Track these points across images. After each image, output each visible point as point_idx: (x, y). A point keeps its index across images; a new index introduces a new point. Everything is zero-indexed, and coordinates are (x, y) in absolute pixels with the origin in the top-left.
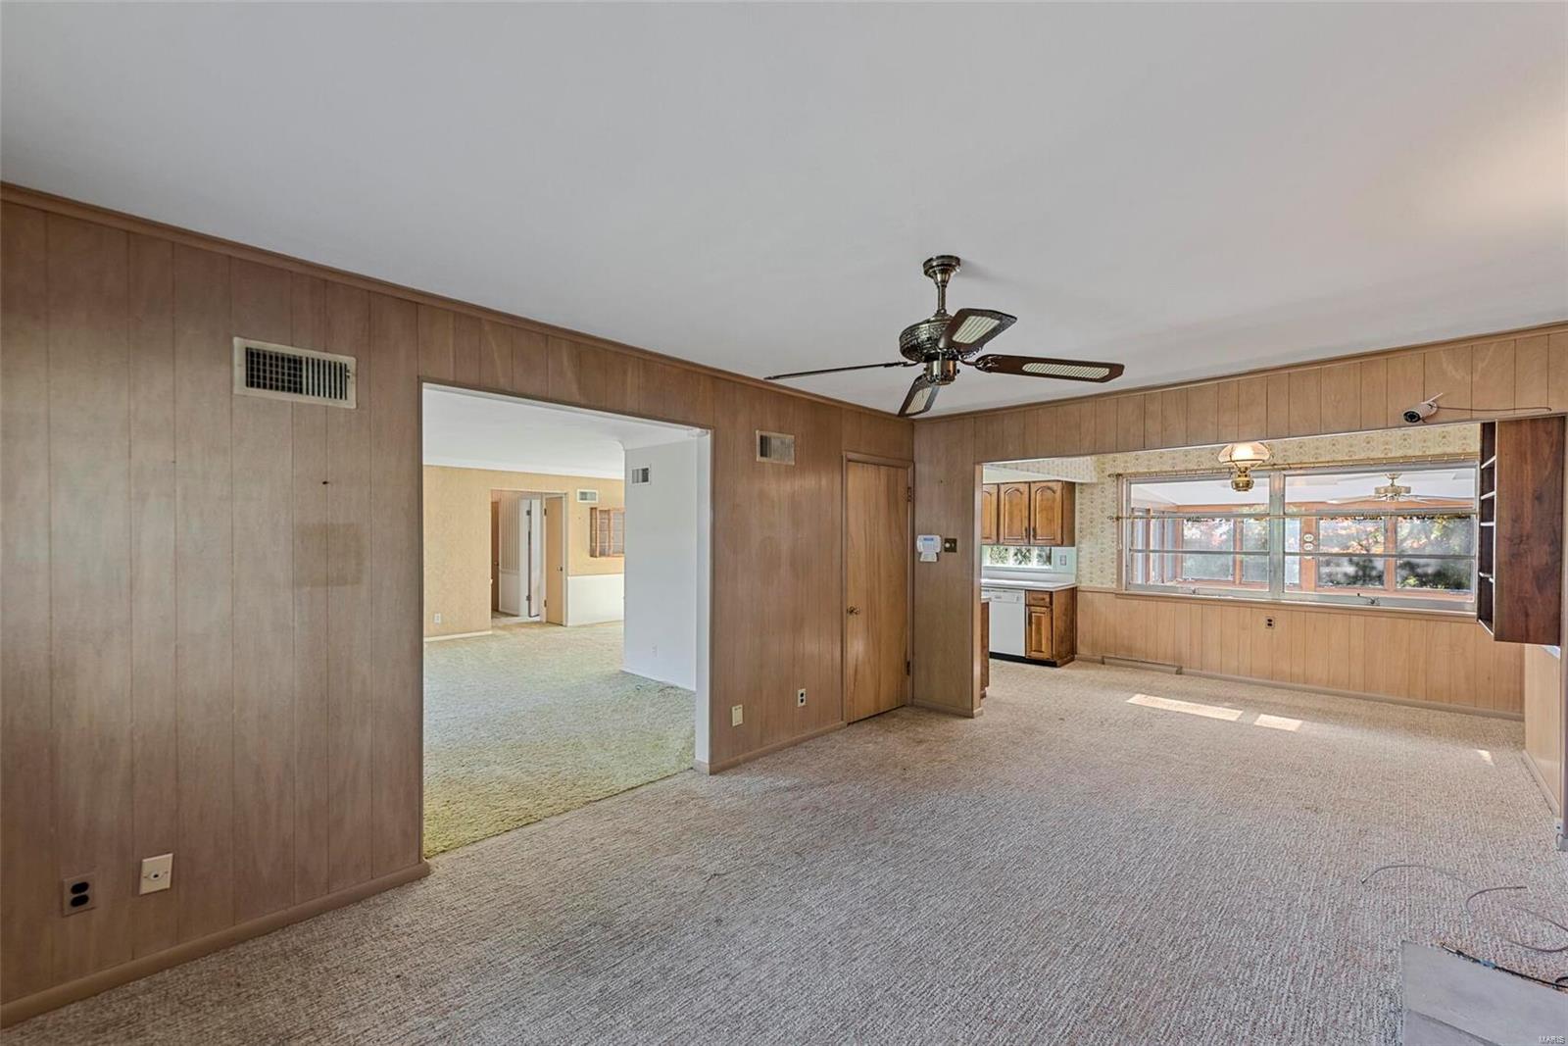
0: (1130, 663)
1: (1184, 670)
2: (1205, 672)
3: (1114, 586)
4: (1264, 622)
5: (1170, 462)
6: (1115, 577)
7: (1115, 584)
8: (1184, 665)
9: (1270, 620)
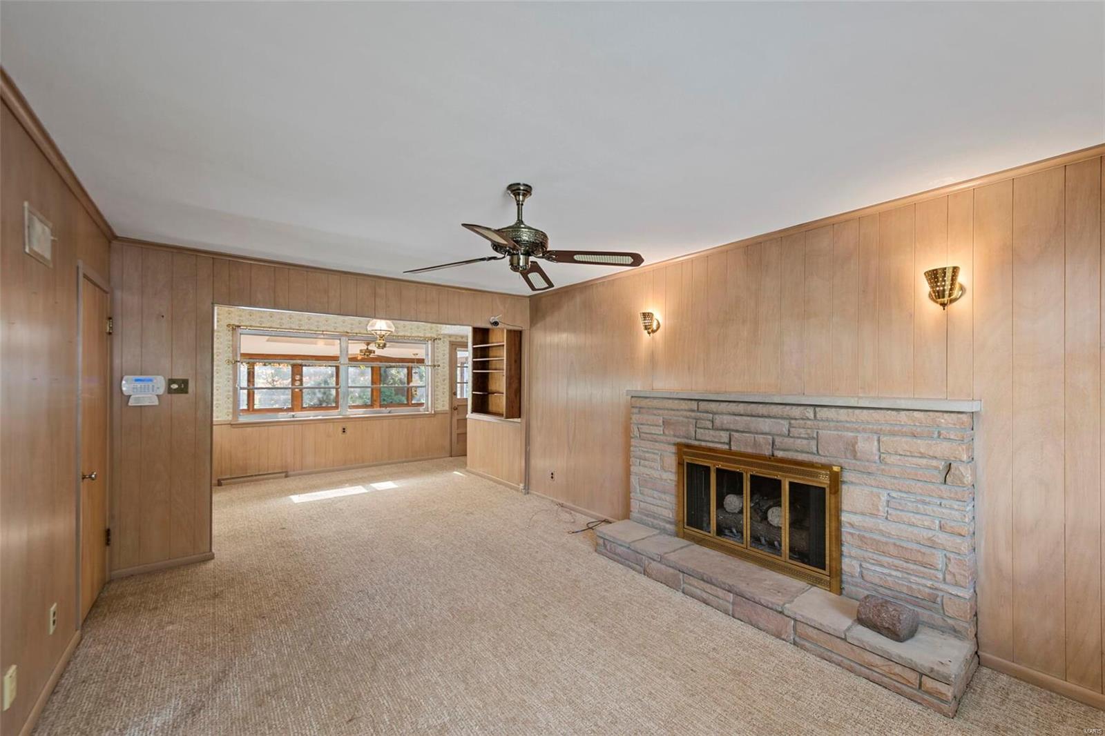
0: (245, 479)
1: (290, 473)
2: (304, 471)
3: (230, 418)
4: (340, 430)
5: (279, 321)
6: (231, 410)
7: (231, 416)
8: (289, 470)
9: (344, 429)
